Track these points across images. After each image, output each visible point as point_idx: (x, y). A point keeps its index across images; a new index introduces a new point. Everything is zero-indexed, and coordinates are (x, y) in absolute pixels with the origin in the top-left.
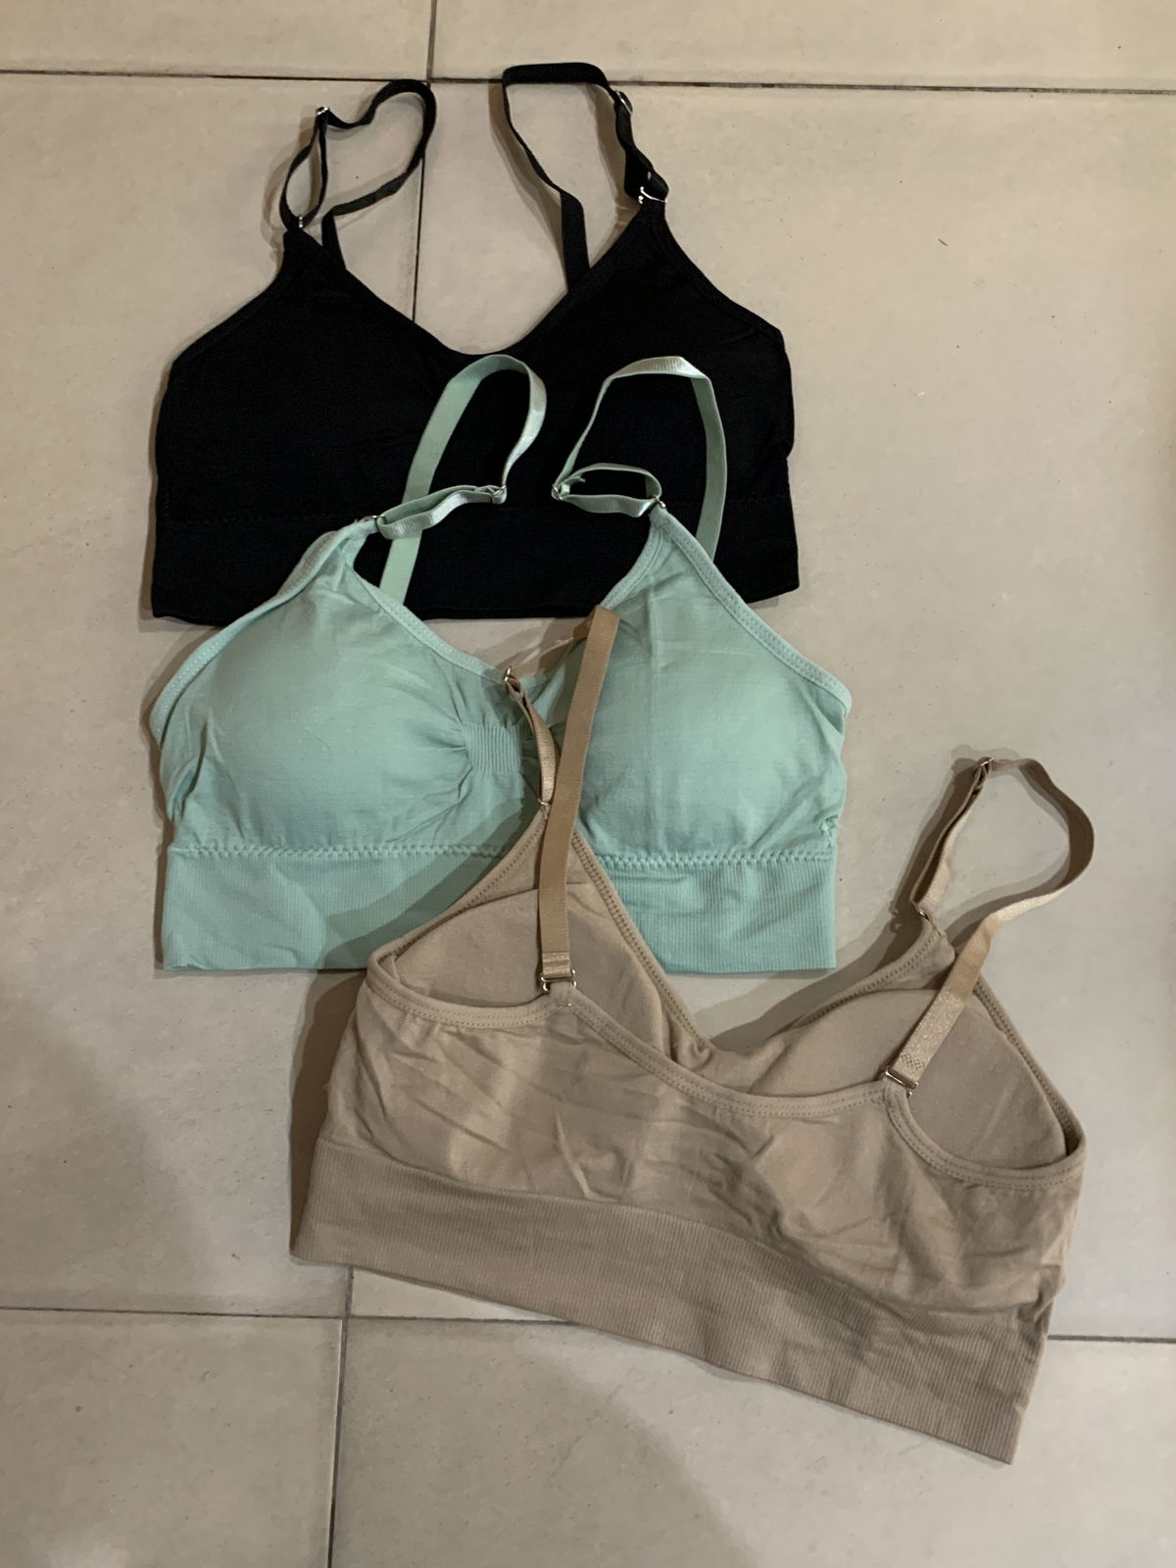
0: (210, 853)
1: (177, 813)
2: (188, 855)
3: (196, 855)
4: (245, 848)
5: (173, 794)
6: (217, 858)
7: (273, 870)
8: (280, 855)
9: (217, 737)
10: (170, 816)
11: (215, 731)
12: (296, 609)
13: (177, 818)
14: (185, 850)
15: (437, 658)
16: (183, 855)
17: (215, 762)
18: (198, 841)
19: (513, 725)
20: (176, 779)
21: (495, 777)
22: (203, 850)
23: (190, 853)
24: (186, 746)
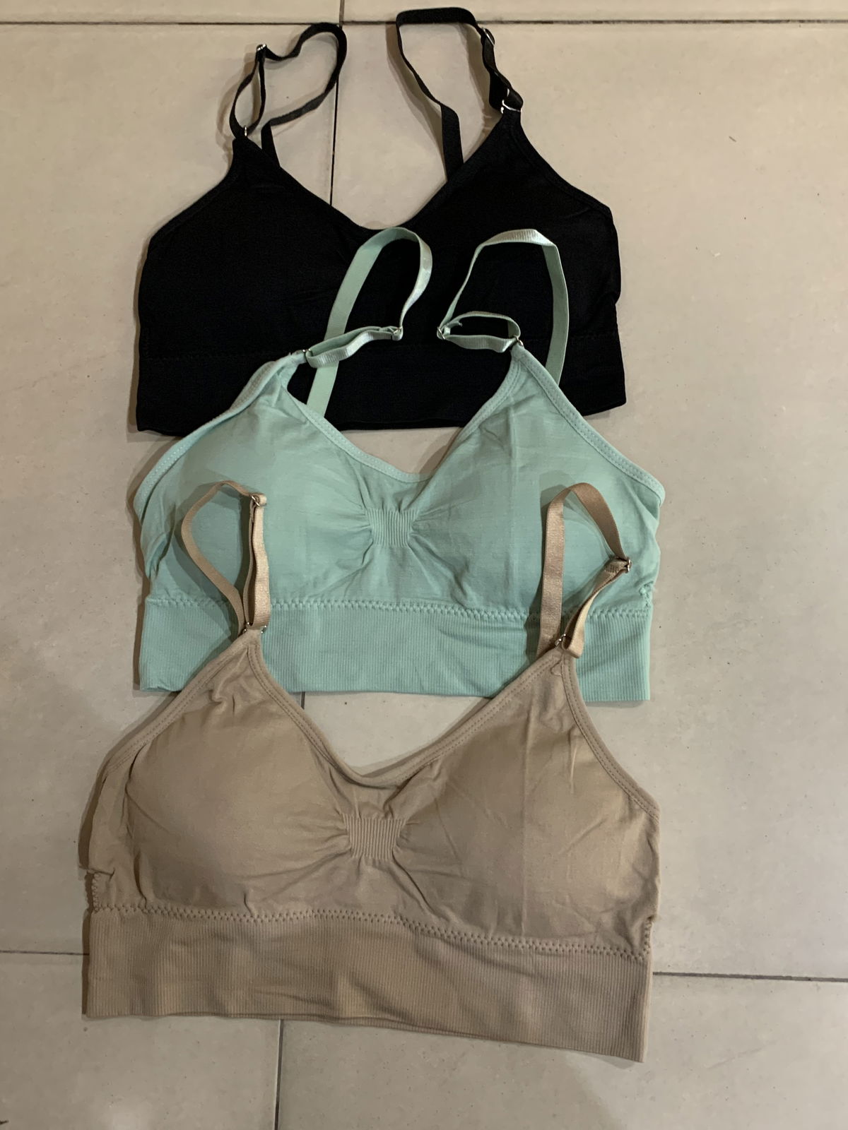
0: (177, 603)
1: (153, 572)
2: (160, 604)
3: (167, 604)
4: (203, 601)
5: (150, 558)
6: (182, 607)
10: (147, 574)
12: (244, 420)
13: (153, 576)
14: (158, 601)
15: (349, 458)
16: (157, 604)
18: (168, 593)
19: (405, 510)
20: (153, 546)
21: (391, 548)
22: (172, 601)
23: (162, 602)
24: (161, 523)
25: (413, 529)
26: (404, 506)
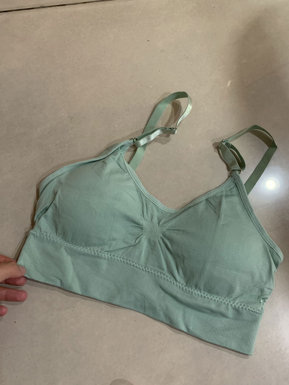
0: (43, 237)
1: (37, 219)
2: (36, 235)
3: (39, 236)
4: (56, 238)
5: (38, 213)
6: (45, 239)
7: (63, 250)
8: (67, 244)
9: (59, 198)
10: (35, 220)
11: (59, 196)
12: (100, 163)
13: (36, 222)
14: (35, 233)
15: (142, 194)
16: (34, 235)
17: (56, 206)
18: (41, 231)
19: (161, 224)
20: (41, 208)
21: (149, 240)
22: (41, 235)
23: (37, 234)
24: (48, 198)
25: (163, 234)
26: (161, 223)
